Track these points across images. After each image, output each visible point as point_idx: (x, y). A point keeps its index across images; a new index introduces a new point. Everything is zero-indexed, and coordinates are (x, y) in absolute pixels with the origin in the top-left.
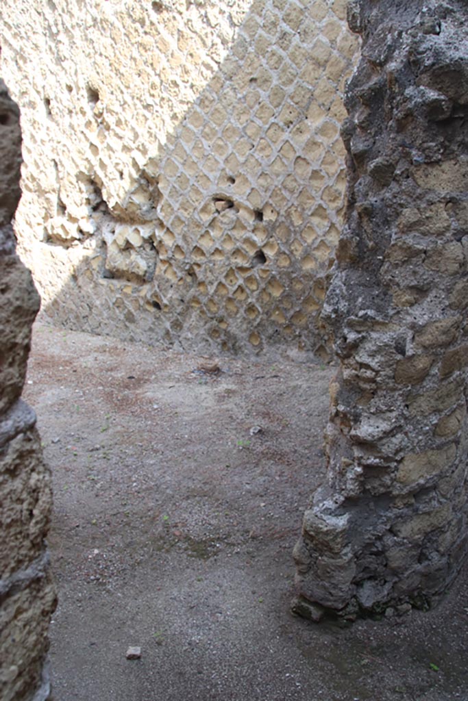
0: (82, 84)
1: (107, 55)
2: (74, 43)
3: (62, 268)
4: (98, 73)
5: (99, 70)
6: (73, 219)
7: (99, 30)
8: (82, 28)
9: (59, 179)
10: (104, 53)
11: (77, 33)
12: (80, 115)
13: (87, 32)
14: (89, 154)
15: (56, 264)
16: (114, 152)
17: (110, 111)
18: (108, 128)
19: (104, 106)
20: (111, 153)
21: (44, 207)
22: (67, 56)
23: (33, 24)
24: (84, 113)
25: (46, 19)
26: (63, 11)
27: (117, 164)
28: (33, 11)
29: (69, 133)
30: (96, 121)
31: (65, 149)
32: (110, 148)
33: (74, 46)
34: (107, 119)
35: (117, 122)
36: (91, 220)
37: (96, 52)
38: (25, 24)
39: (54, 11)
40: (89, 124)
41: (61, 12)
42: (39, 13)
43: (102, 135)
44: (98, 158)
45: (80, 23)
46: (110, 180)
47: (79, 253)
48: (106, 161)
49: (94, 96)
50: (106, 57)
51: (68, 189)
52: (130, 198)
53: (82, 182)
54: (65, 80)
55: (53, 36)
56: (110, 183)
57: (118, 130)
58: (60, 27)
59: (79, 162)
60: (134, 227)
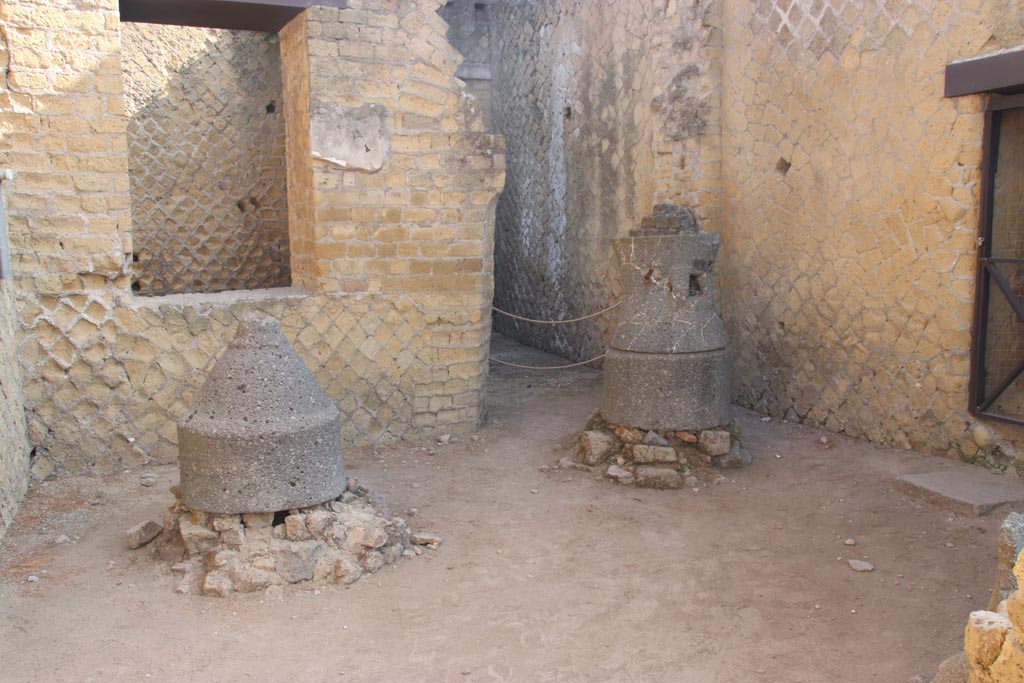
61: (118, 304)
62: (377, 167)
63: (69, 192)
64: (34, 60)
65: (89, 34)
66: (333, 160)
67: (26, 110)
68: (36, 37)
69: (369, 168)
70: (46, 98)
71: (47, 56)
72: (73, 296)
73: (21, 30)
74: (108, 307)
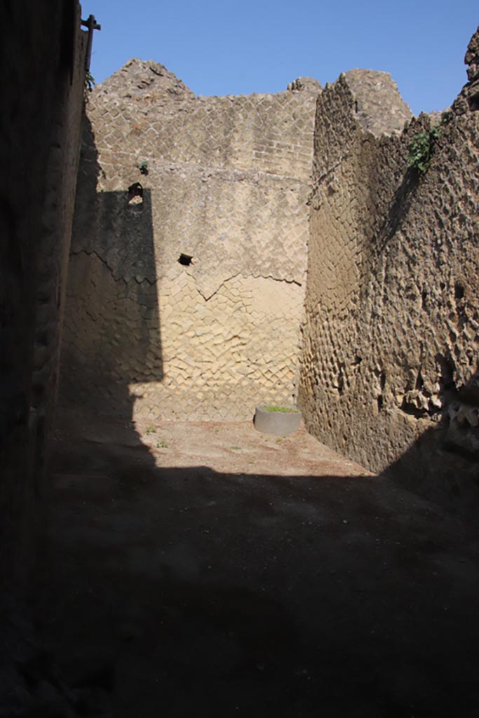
0: (452, 283)
1: (475, 261)
2: (452, 252)
3: (410, 434)
4: (466, 275)
5: (467, 273)
6: (427, 394)
7: (472, 242)
8: (459, 241)
9: (422, 358)
10: (473, 259)
11: (455, 244)
12: (447, 307)
13: (463, 243)
14: (448, 341)
15: (406, 429)
16: (468, 341)
17: (470, 306)
18: (467, 320)
19: (467, 301)
20: (466, 341)
21: (407, 380)
22: (445, 261)
23: (425, 238)
24: (450, 306)
25: (434, 234)
26: (448, 228)
27: (469, 351)
28: (427, 229)
29: (435, 321)
30: (458, 314)
31: (430, 334)
32: (465, 337)
33: (451, 254)
34: (467, 312)
35: (474, 315)
36: (442, 397)
37: (467, 259)
38: (419, 237)
39: (441, 229)
40: (451, 316)
41: (446, 229)
42: (431, 231)
43: (460, 327)
44: (454, 344)
45: (459, 237)
46: (462, 364)
47: (426, 422)
48: (461, 347)
49: (460, 292)
50: (474, 263)
51: (428, 367)
52: (475, 382)
53: (439, 363)
54: (440, 279)
55: (438, 247)
56: (461, 367)
57: (474, 322)
58: (444, 240)
59: (439, 345)
60: (474, 409)
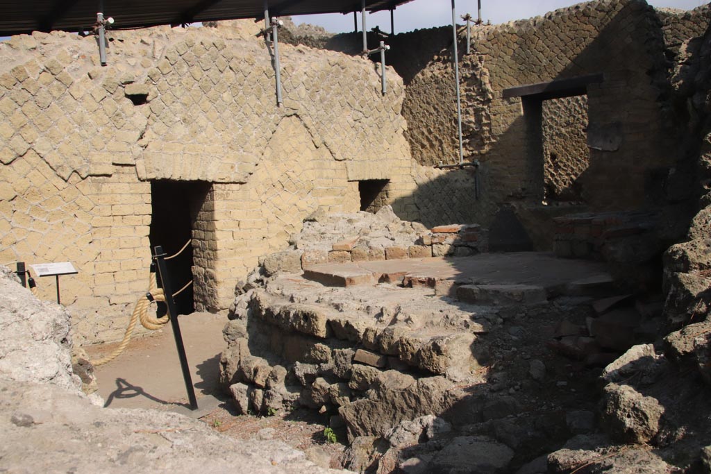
61: (520, 207)
62: (616, 149)
63: (505, 167)
64: (497, 124)
65: (512, 112)
66: (596, 148)
67: (495, 141)
68: (498, 116)
69: (611, 150)
70: (500, 136)
71: (501, 122)
72: (506, 204)
73: (495, 115)
74: (517, 208)
